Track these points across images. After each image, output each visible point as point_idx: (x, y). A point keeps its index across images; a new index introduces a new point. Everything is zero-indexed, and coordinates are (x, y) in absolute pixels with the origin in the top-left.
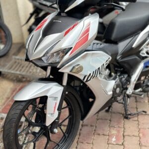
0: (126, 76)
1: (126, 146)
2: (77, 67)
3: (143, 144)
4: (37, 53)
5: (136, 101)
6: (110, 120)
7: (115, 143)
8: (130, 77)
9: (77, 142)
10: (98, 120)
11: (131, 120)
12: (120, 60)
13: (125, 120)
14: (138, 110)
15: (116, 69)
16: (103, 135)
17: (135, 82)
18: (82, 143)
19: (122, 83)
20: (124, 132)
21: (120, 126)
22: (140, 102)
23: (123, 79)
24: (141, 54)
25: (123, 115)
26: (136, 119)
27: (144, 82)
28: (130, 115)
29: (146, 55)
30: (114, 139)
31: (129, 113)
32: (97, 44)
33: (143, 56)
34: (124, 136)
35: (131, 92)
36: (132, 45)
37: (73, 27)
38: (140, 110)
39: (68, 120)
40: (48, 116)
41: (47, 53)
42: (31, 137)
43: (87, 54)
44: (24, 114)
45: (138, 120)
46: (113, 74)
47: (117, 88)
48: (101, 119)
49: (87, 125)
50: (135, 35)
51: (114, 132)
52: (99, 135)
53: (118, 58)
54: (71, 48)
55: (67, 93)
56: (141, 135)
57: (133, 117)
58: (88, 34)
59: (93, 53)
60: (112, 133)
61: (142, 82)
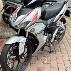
0: (51, 34)
1: (51, 64)
2: (33, 29)
3: (59, 63)
4: (16, 23)
5: (54, 46)
6: (44, 54)
7: (47, 63)
8: (52, 35)
9: (30, 63)
10: (38, 54)
11: (52, 54)
12: (49, 27)
13: (50, 53)
14: (55, 49)
15: (47, 31)
16: (41, 60)
17: (54, 37)
18: (33, 63)
19: (49, 37)
20: (50, 58)
21: (48, 56)
22: (56, 46)
23: (50, 36)
24: (57, 25)
25: (49, 51)
26: (55, 53)
27: (57, 37)
28: (52, 51)
29: (59, 25)
30: (46, 62)
31: (51, 50)
32: (40, 20)
33: (58, 26)
34: (50, 60)
35: (53, 41)
36: (53, 21)
37: (31, 12)
38: (56, 49)
39: (27, 53)
40: (20, 51)
41: (20, 23)
42: (11, 61)
43: (37, 24)
44: (9, 50)
45: (55, 54)
46: (45, 33)
47: (47, 39)
48: (40, 54)
49: (34, 56)
50: (54, 17)
51: (46, 58)
52: (40, 60)
53: (48, 26)
54: (30, 21)
55: (27, 41)
56: (57, 59)
57: (53, 52)
58: (37, 15)
59: (39, 24)
60: (45, 59)
61: (56, 37)
